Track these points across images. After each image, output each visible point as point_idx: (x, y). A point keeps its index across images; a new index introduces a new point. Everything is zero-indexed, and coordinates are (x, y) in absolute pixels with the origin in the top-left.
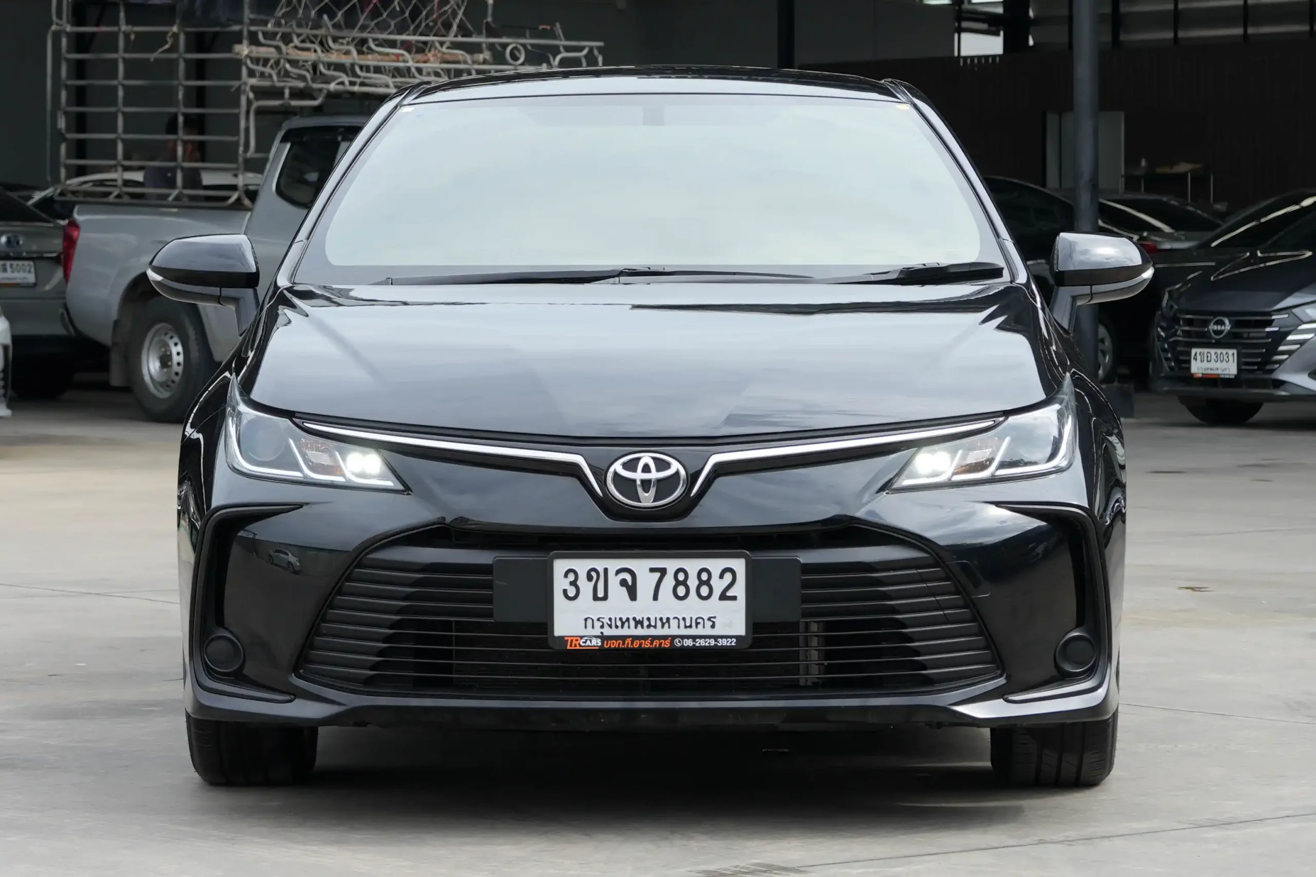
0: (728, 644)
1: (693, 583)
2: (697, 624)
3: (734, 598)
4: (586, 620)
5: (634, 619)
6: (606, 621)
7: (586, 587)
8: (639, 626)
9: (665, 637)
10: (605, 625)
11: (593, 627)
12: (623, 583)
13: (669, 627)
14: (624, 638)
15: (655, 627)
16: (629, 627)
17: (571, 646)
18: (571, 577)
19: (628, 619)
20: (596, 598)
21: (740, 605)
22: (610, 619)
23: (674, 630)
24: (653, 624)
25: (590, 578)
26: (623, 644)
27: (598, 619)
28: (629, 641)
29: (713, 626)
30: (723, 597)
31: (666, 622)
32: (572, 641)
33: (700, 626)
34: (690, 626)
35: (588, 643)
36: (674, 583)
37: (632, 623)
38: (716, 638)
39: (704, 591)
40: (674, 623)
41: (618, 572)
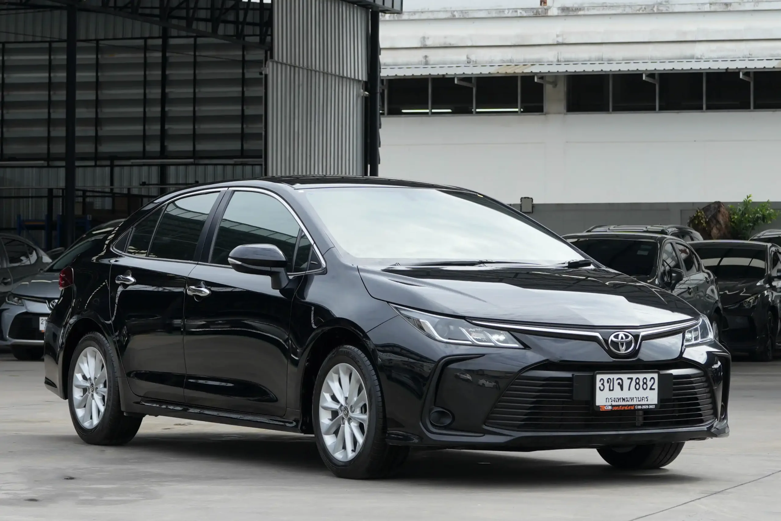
0: (652, 408)
1: (641, 383)
2: (642, 399)
3: (654, 389)
4: (606, 399)
5: (622, 398)
6: (613, 399)
7: (607, 385)
8: (624, 401)
9: (632, 405)
10: (613, 401)
11: (609, 402)
12: (619, 384)
13: (633, 401)
14: (619, 406)
15: (629, 401)
16: (620, 401)
17: (602, 409)
18: (602, 382)
19: (620, 398)
20: (610, 390)
21: (656, 391)
22: (614, 398)
23: (635, 402)
24: (628, 400)
25: (608, 382)
26: (619, 408)
27: (611, 399)
28: (621, 407)
29: (647, 401)
30: (651, 389)
31: (632, 399)
32: (602, 407)
33: (643, 400)
34: (640, 401)
35: (607, 408)
36: (635, 383)
37: (622, 400)
38: (648, 405)
39: (645, 386)
40: (635, 399)
41: (618, 379)
